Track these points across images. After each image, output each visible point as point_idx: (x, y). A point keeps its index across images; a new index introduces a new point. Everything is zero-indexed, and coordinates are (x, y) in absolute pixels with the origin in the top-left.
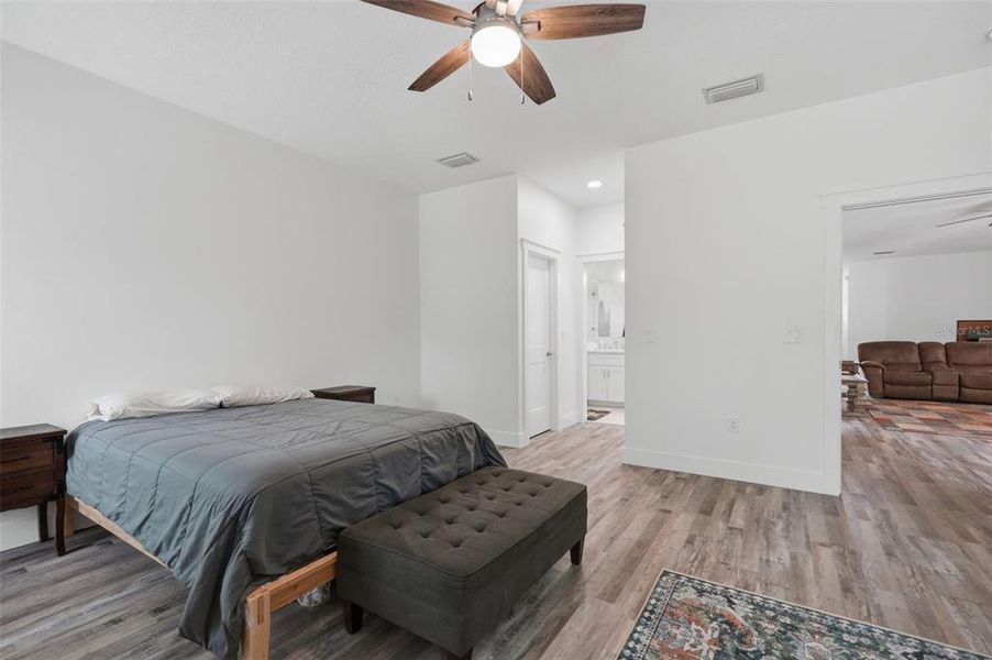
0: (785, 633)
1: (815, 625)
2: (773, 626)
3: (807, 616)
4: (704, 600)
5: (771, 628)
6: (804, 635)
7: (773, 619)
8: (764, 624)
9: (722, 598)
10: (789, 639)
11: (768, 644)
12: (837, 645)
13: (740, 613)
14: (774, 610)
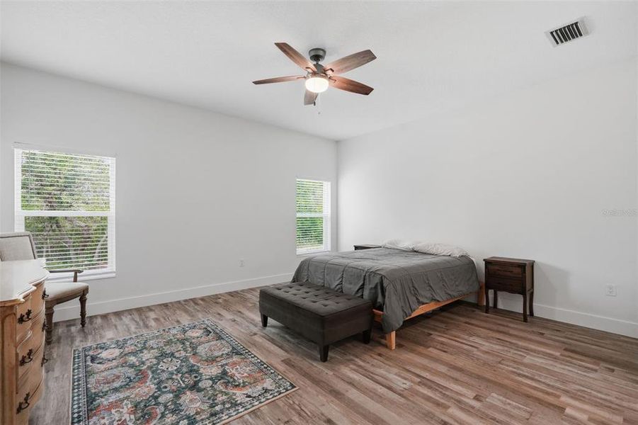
0: (213, 400)
1: (204, 417)
2: (220, 399)
3: (211, 419)
4: (259, 388)
5: (221, 398)
6: (205, 407)
7: (223, 403)
8: (224, 397)
9: (254, 395)
10: (209, 399)
11: (215, 390)
12: (188, 413)
13: (239, 395)
14: (228, 409)
